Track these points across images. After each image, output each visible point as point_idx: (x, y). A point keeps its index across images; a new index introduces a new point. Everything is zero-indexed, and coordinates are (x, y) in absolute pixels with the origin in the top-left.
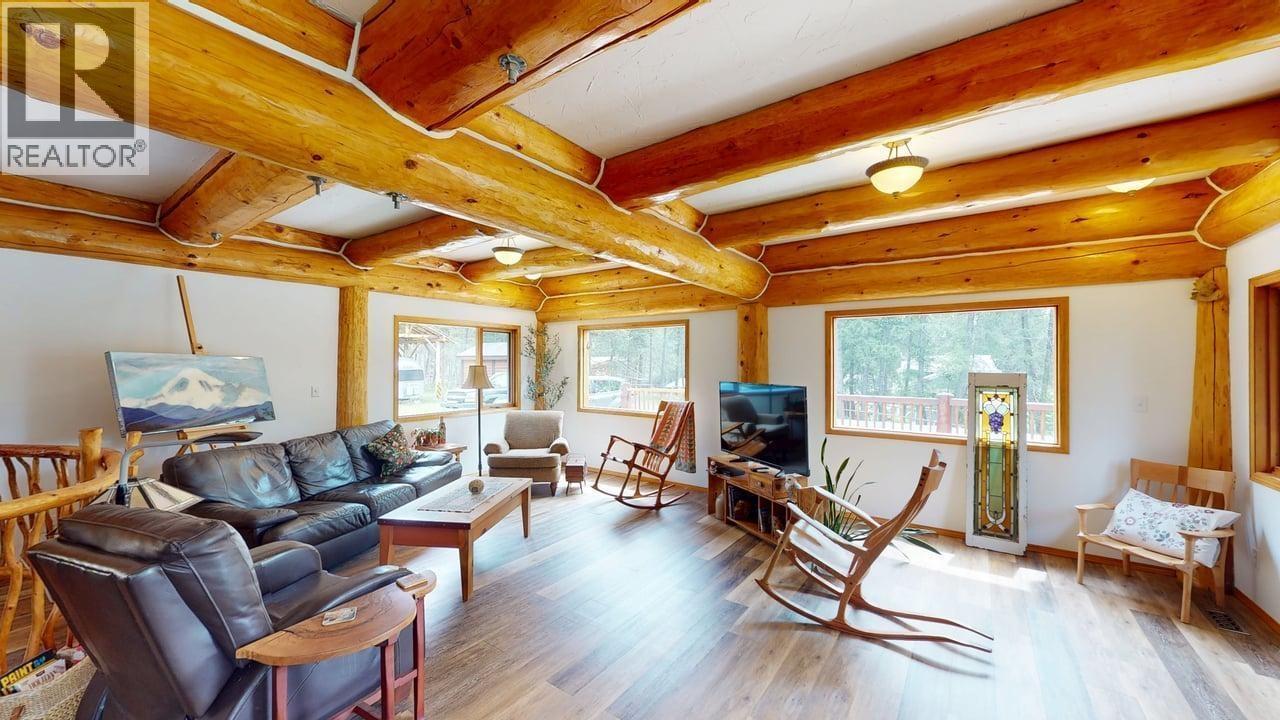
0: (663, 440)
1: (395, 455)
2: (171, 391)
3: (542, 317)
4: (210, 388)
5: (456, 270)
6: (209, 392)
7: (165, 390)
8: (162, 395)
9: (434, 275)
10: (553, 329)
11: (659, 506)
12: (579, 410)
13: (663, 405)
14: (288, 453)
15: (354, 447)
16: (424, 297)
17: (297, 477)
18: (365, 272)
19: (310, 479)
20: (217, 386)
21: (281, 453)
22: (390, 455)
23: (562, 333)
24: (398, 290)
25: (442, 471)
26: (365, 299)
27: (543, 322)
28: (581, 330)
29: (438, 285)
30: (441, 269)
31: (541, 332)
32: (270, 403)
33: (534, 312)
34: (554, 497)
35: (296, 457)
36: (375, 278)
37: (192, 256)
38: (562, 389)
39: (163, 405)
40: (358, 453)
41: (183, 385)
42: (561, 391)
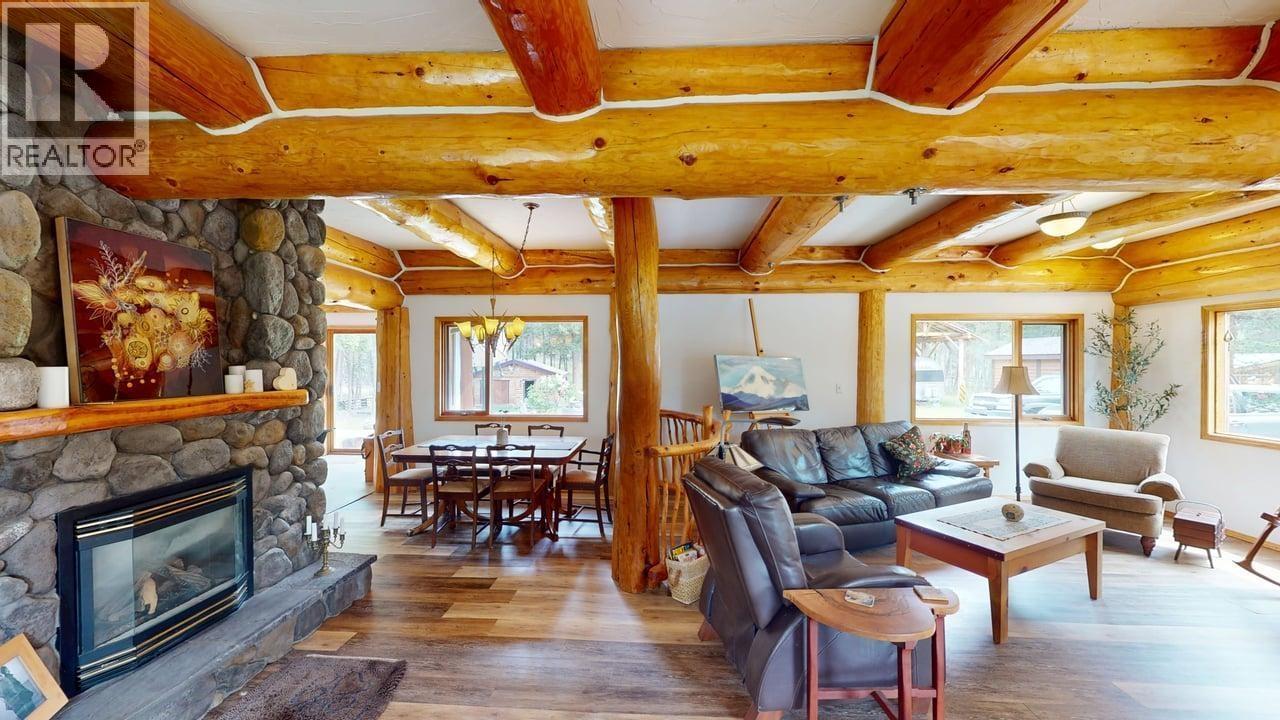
1: (913, 457)
2: (746, 383)
3: (1125, 298)
4: (767, 382)
5: (985, 256)
6: (767, 385)
7: (742, 382)
8: (741, 386)
9: (957, 266)
10: (1146, 314)
12: (1205, 436)
14: (818, 440)
15: (873, 443)
16: (943, 291)
17: (825, 462)
18: (881, 275)
19: (835, 466)
20: (772, 381)
21: (813, 439)
22: (907, 456)
24: (916, 288)
25: (967, 484)
26: (882, 301)
27: (1127, 306)
28: (1213, 313)
29: (961, 276)
30: (966, 257)
31: (1121, 320)
32: (805, 396)
33: (1109, 294)
34: (1149, 559)
35: (824, 444)
36: (892, 279)
37: (757, 283)
38: (1164, 402)
39: (741, 393)
40: (876, 448)
41: (752, 379)
42: (1162, 406)
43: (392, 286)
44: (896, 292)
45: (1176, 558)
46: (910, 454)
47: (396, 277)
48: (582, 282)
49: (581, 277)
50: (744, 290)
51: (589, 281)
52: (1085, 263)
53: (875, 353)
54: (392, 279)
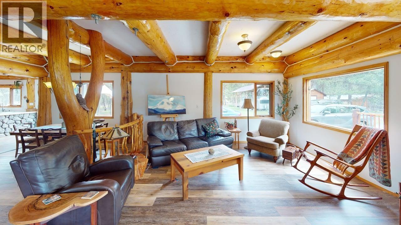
0: (353, 153)
1: (210, 130)
2: (160, 105)
3: (287, 75)
4: (169, 104)
5: (244, 60)
6: (169, 105)
7: (158, 104)
8: (157, 106)
9: (234, 64)
10: (291, 81)
11: (342, 197)
12: (303, 122)
13: (357, 128)
14: (177, 124)
15: (199, 125)
16: (231, 73)
17: (179, 133)
18: (210, 67)
19: (182, 133)
20: (171, 104)
21: (175, 125)
22: (209, 130)
23: (296, 83)
24: (221, 71)
25: (224, 139)
26: (211, 76)
27: (287, 78)
28: (305, 80)
29: (235, 67)
30: (238, 61)
31: (286, 83)
32: (185, 109)
33: (282, 74)
34: (275, 163)
35: (179, 126)
36: (213, 68)
37: (169, 69)
38: (294, 111)
39: (157, 108)
40: (200, 127)
41: (163, 103)
42: (293, 112)
43: (42, 69)
44: (215, 73)
45: (283, 163)
46: (210, 129)
47: (44, 65)
48: (110, 68)
49: (110, 66)
50: (165, 72)
51: (113, 68)
52: (274, 63)
53: (208, 94)
54: (43, 66)
